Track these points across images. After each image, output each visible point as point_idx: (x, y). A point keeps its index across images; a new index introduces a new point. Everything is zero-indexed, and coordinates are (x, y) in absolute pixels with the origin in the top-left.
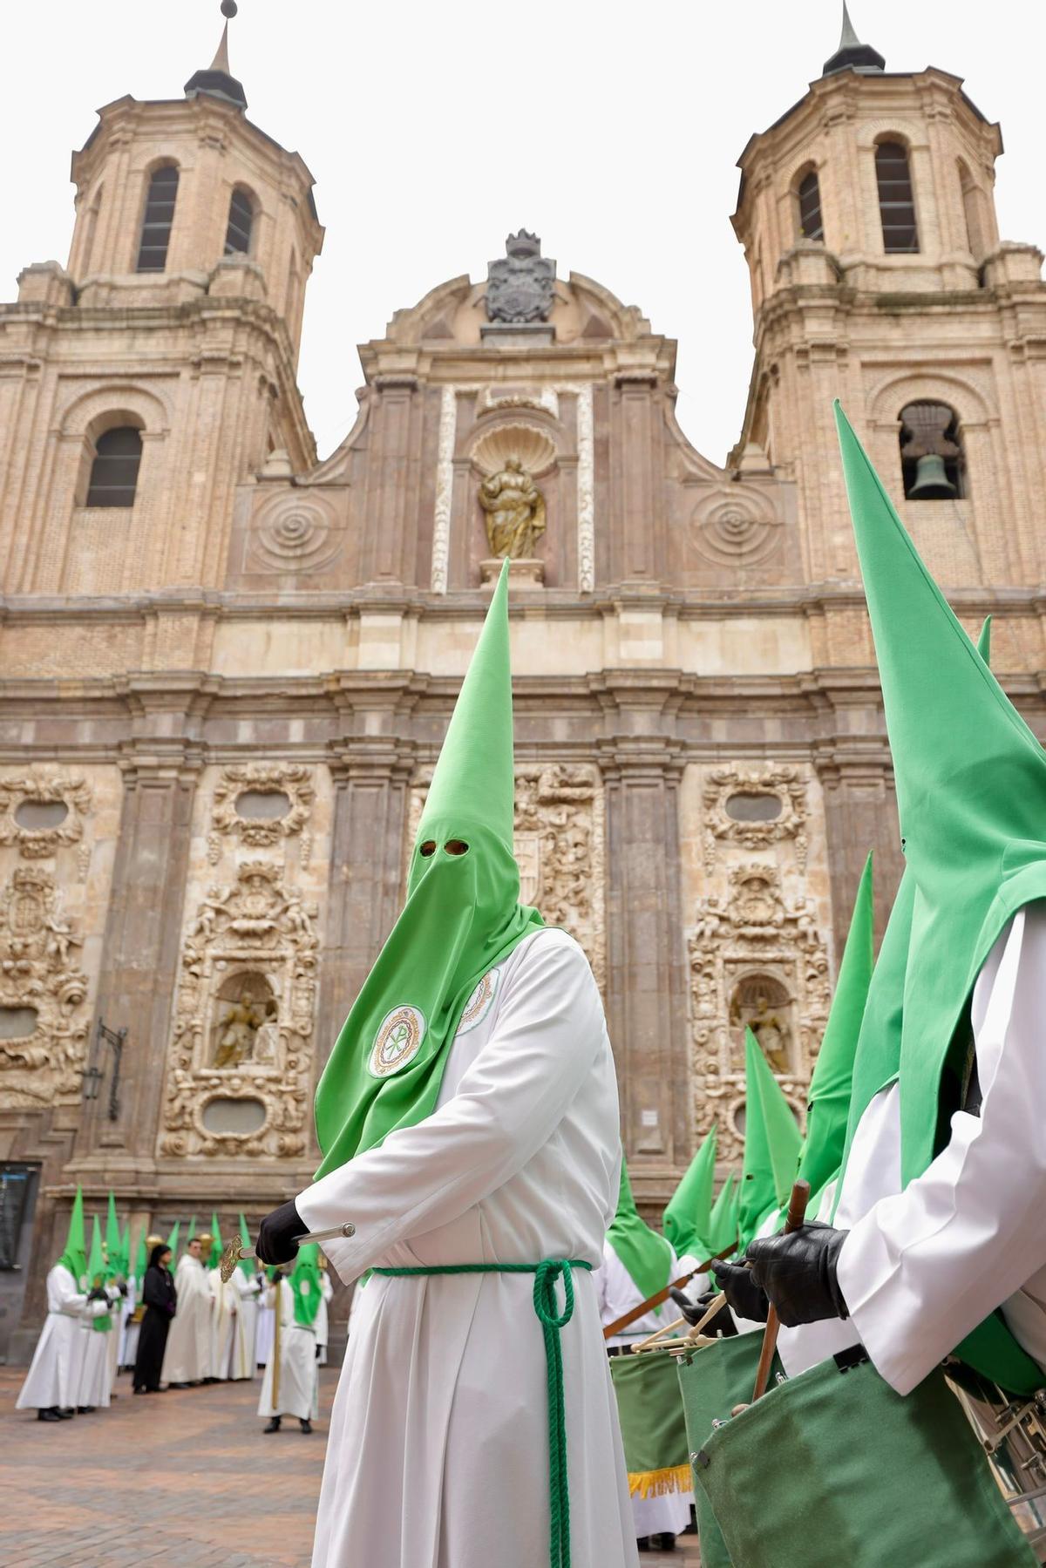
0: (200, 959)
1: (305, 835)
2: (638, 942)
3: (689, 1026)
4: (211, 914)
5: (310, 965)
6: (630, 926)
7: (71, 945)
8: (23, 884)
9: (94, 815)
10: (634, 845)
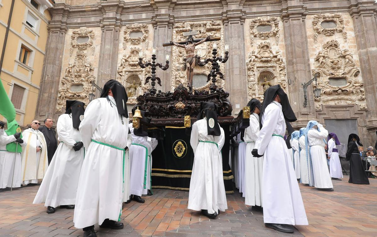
0: (122, 72)
1: (146, 41)
2: (234, 62)
3: (247, 84)
4: (124, 61)
7: (91, 70)
8: (79, 55)
9: (95, 39)
10: (232, 38)
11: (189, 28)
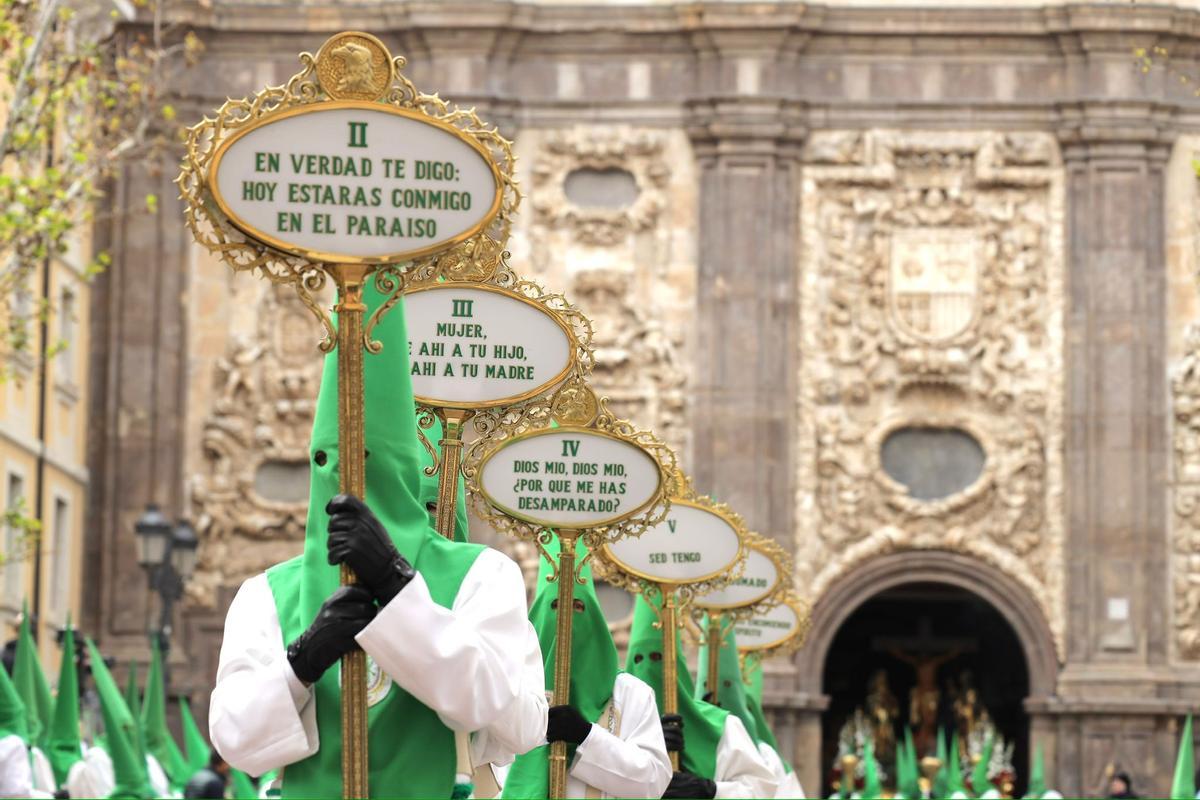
1: (661, 233)
2: (1108, 385)
3: (1169, 492)
5: (679, 409)
6: (1098, 364)
10: (1106, 254)
11: (884, 170)
